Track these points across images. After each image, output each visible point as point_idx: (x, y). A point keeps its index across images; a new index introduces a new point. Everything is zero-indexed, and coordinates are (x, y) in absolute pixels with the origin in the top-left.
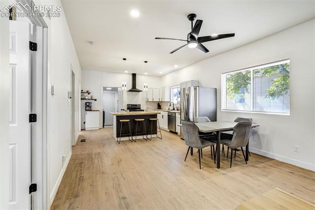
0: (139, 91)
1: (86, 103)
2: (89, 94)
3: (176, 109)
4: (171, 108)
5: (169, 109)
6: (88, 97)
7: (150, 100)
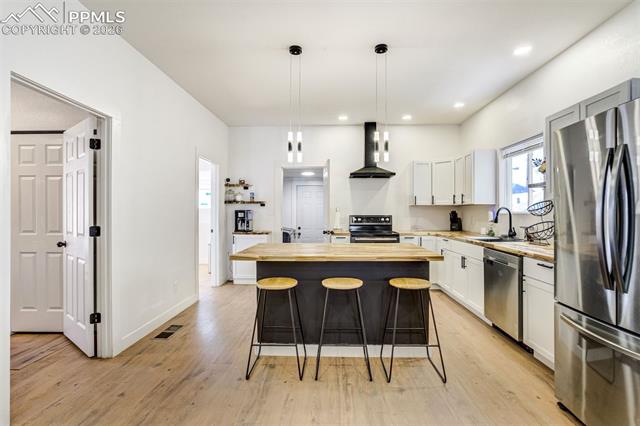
0: (387, 175)
1: (237, 212)
2: (246, 188)
3: (521, 234)
4: (502, 229)
5: (491, 233)
6: (241, 195)
7: (424, 201)
